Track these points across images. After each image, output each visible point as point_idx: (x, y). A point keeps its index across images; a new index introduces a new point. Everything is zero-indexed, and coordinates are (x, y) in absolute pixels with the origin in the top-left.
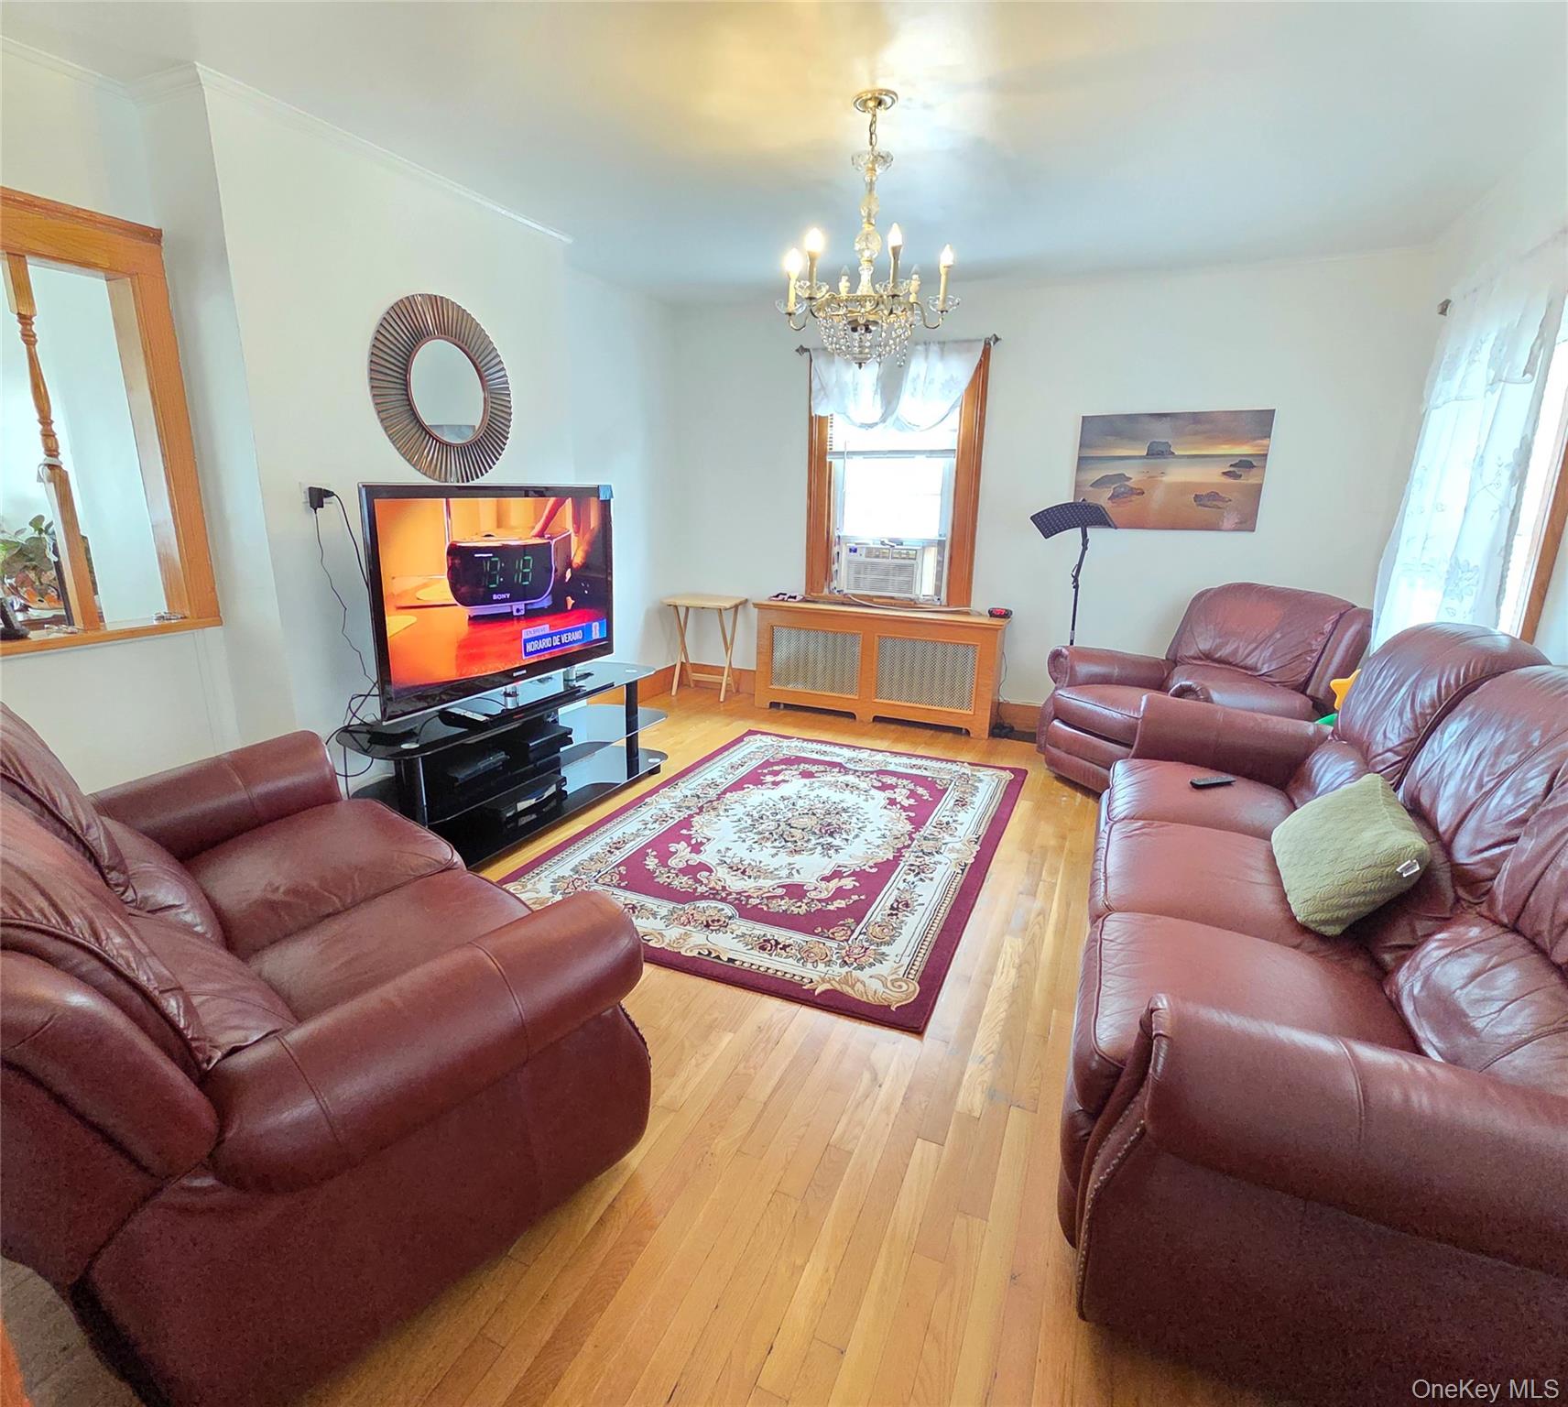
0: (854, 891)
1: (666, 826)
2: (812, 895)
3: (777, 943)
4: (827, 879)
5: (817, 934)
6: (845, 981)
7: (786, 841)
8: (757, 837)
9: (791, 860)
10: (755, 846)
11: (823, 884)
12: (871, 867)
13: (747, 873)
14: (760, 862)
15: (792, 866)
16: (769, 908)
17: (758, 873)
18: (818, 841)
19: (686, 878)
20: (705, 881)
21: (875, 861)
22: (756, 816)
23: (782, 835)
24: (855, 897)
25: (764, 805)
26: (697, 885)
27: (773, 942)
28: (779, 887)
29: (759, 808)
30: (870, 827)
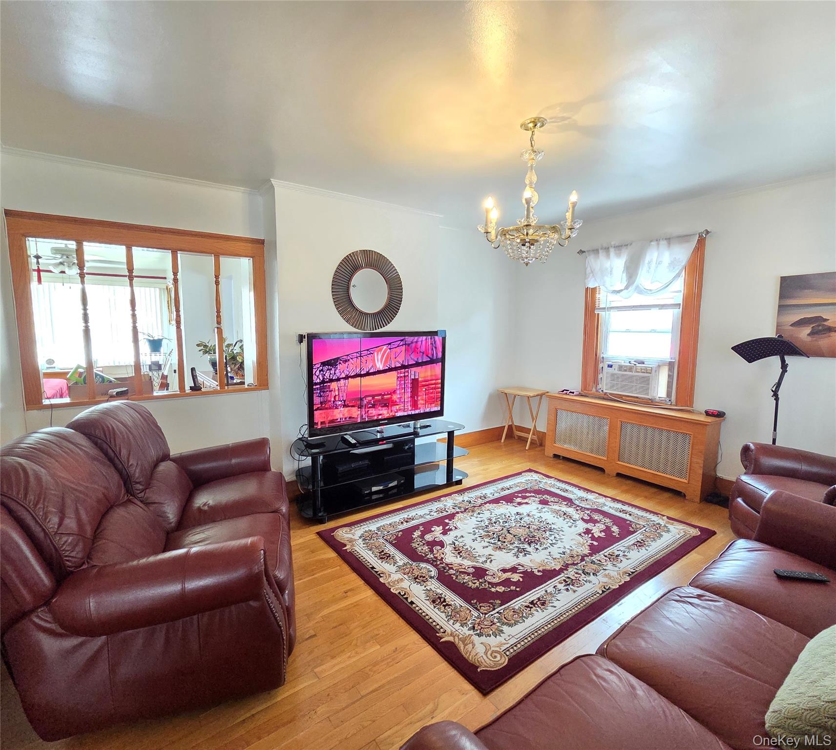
0: (516, 584)
1: (441, 515)
2: (488, 578)
3: (445, 601)
4: (504, 571)
5: (471, 604)
6: (464, 640)
7: (499, 540)
8: (484, 533)
9: (492, 552)
10: (479, 539)
11: (500, 574)
12: (539, 571)
13: (461, 554)
14: (474, 549)
15: (490, 557)
16: (456, 578)
17: (467, 556)
18: (518, 545)
19: (427, 547)
20: (435, 551)
21: (544, 568)
22: (494, 520)
23: (499, 536)
24: (513, 588)
25: (503, 516)
26: (430, 553)
27: (442, 600)
28: (472, 567)
29: (499, 517)
30: (559, 544)
